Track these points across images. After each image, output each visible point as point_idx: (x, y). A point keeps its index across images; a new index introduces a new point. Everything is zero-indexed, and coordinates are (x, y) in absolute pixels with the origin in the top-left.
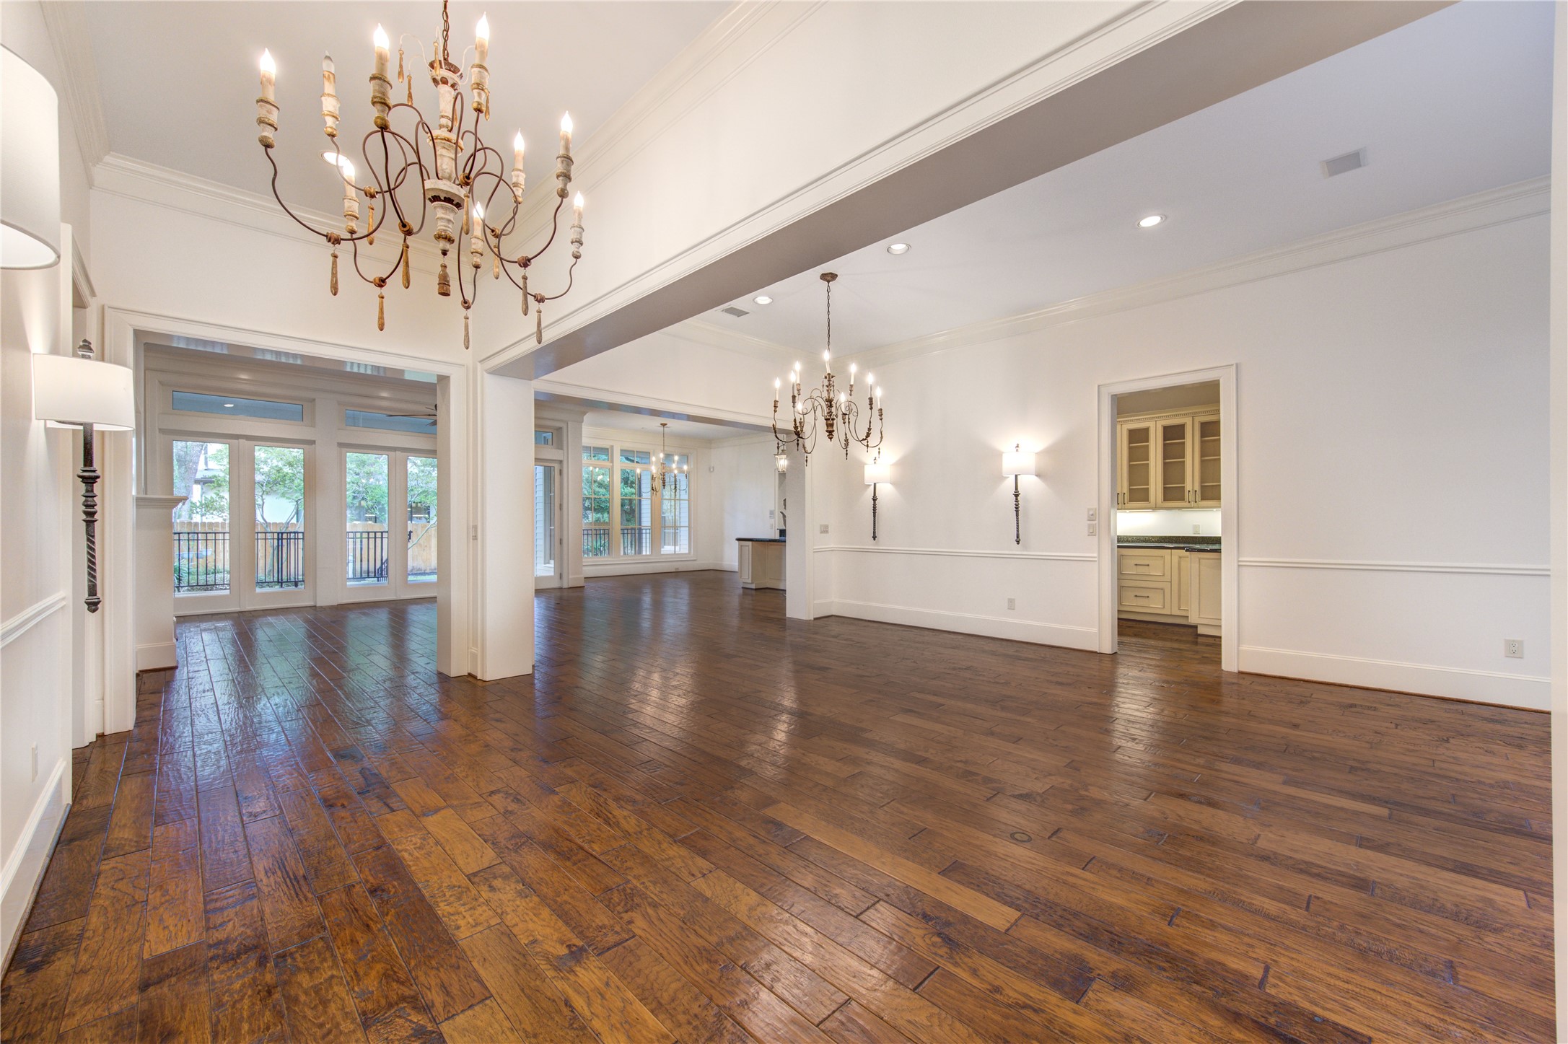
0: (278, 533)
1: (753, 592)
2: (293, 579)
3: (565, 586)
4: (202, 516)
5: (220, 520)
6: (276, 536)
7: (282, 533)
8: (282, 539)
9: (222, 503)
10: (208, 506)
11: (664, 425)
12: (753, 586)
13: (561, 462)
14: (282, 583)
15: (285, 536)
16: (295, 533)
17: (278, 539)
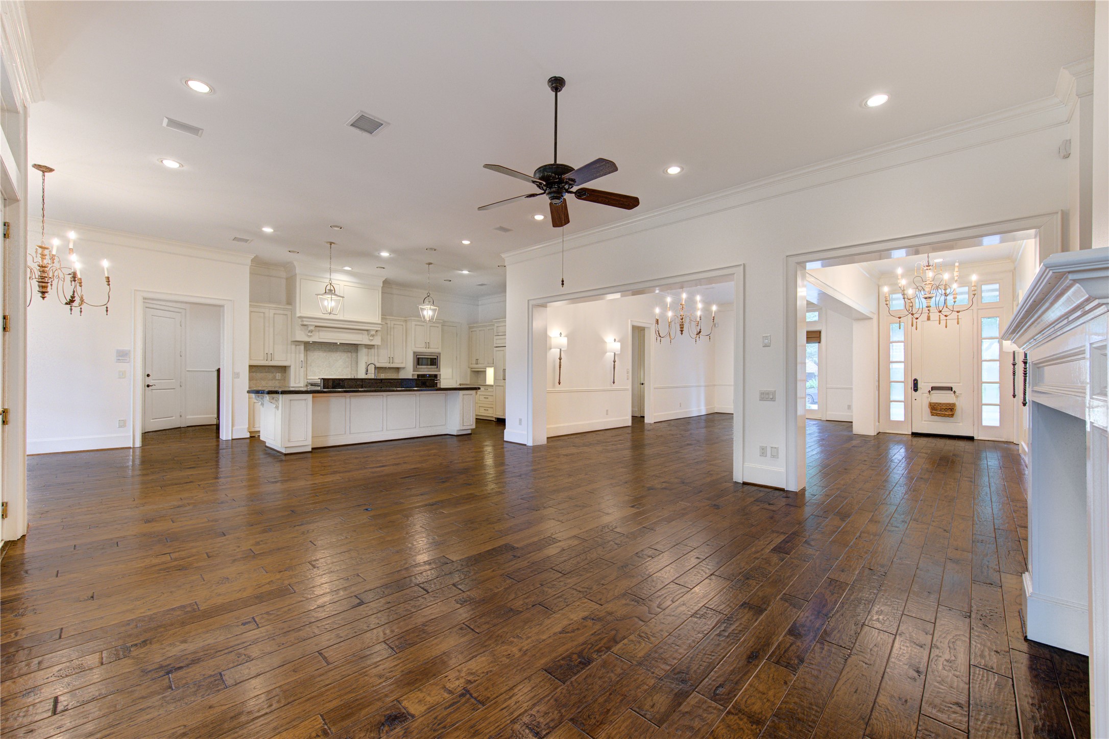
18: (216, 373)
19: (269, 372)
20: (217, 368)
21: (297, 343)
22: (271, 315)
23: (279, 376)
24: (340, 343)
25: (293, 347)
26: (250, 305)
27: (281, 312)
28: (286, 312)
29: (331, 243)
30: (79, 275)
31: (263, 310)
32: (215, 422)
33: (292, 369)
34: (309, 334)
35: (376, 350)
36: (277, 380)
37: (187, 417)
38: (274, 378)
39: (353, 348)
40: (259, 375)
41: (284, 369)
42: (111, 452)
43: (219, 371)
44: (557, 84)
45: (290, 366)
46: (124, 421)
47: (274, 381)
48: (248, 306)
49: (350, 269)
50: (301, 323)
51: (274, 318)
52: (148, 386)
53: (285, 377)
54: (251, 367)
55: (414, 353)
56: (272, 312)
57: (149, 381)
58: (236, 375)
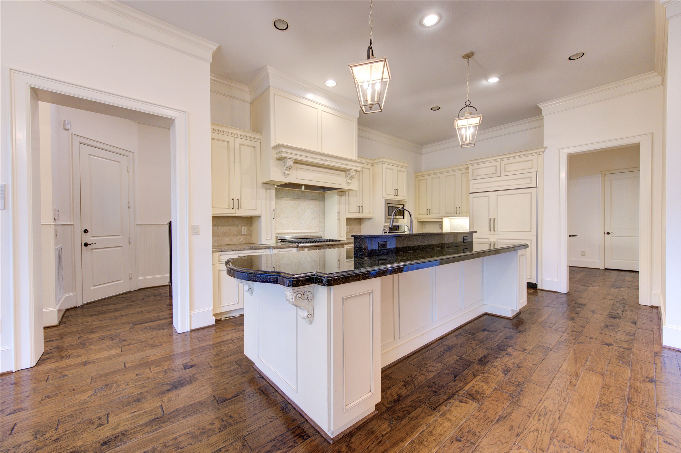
18: (168, 227)
19: (233, 225)
20: (168, 222)
21: (269, 185)
22: (237, 146)
23: (244, 230)
25: (264, 191)
26: (212, 129)
27: (249, 143)
28: (254, 144)
31: (226, 138)
32: (167, 282)
33: (263, 220)
34: (287, 172)
35: (347, 197)
36: (242, 235)
37: (138, 279)
38: (239, 233)
39: (321, 195)
40: (222, 229)
41: (250, 221)
43: (170, 224)
45: (259, 217)
47: (239, 237)
48: (210, 129)
50: (276, 156)
51: (240, 149)
52: (86, 245)
53: (251, 232)
54: (214, 218)
55: (386, 200)
56: (238, 141)
57: (87, 238)
58: (195, 231)
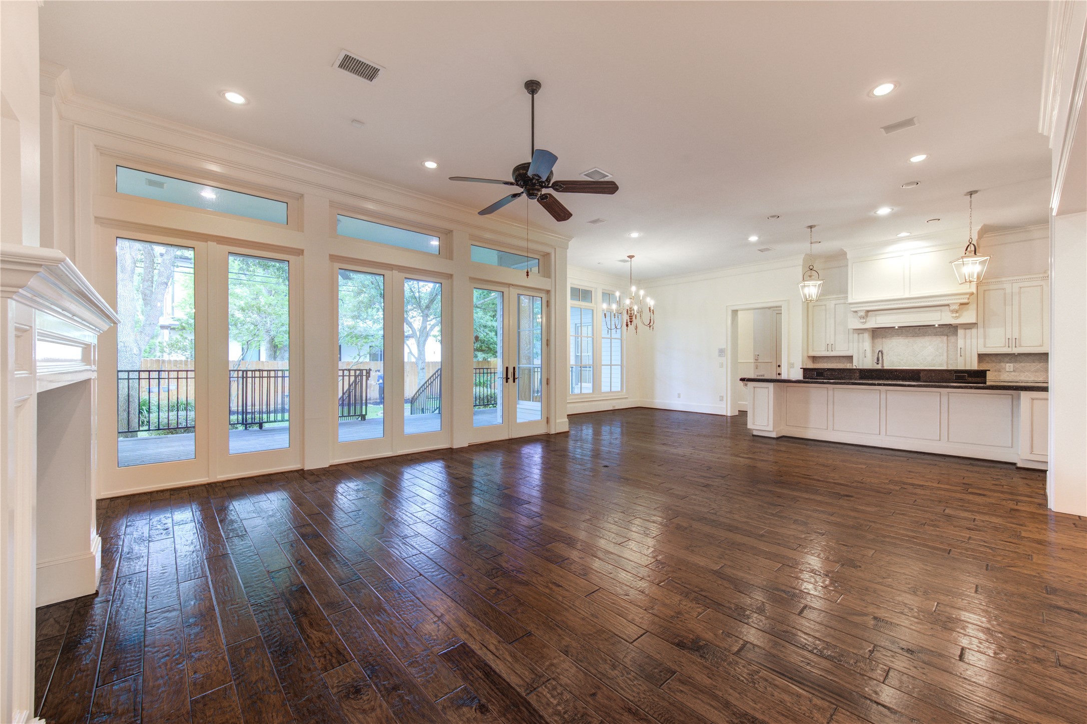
0: (243, 371)
1: (774, 442)
2: (257, 420)
3: (553, 432)
4: (169, 354)
5: (184, 358)
6: (240, 373)
7: (247, 371)
8: (247, 377)
9: (185, 344)
10: (173, 346)
11: (631, 257)
12: (774, 435)
13: (548, 292)
14: (246, 425)
15: (250, 374)
16: (259, 371)
17: (243, 378)
21: (860, 331)
22: (833, 306)
24: (899, 327)
25: (856, 336)
29: (811, 227)
30: (652, 308)
31: (824, 303)
33: (855, 358)
34: (862, 321)
39: (950, 330)
42: (715, 416)
44: (533, 87)
46: (723, 397)
49: (909, 234)
50: (851, 310)
51: (835, 308)
56: (833, 303)
58: (791, 365)
